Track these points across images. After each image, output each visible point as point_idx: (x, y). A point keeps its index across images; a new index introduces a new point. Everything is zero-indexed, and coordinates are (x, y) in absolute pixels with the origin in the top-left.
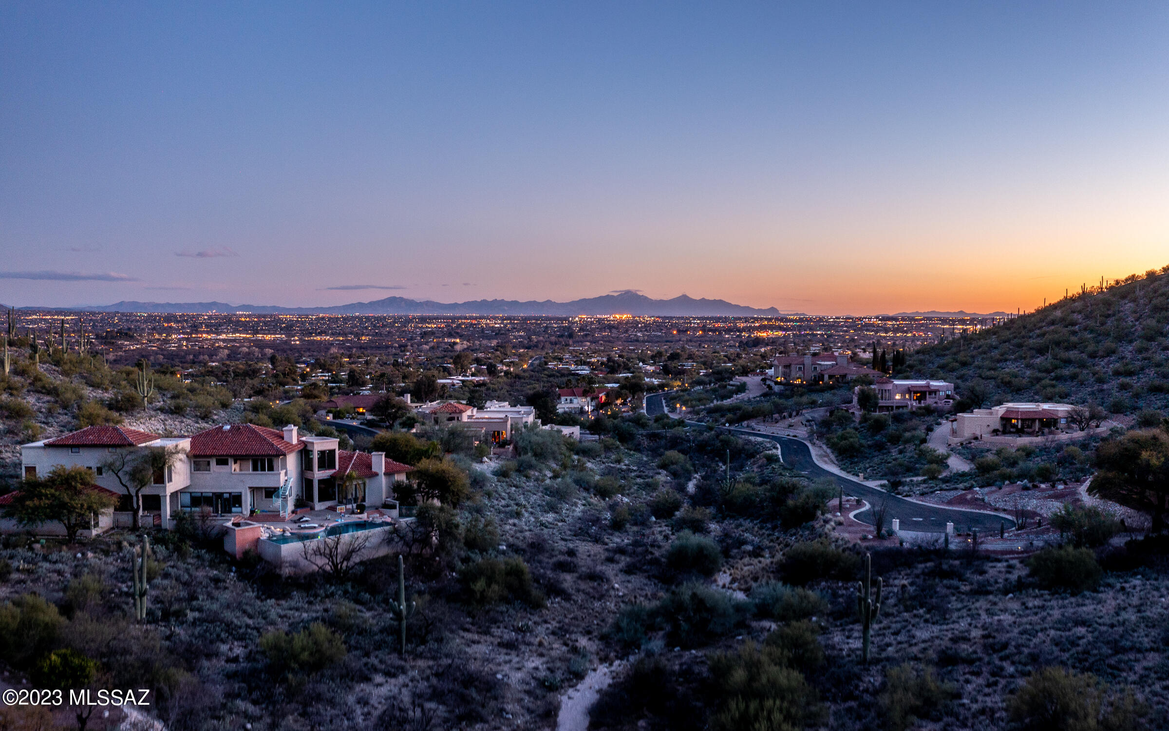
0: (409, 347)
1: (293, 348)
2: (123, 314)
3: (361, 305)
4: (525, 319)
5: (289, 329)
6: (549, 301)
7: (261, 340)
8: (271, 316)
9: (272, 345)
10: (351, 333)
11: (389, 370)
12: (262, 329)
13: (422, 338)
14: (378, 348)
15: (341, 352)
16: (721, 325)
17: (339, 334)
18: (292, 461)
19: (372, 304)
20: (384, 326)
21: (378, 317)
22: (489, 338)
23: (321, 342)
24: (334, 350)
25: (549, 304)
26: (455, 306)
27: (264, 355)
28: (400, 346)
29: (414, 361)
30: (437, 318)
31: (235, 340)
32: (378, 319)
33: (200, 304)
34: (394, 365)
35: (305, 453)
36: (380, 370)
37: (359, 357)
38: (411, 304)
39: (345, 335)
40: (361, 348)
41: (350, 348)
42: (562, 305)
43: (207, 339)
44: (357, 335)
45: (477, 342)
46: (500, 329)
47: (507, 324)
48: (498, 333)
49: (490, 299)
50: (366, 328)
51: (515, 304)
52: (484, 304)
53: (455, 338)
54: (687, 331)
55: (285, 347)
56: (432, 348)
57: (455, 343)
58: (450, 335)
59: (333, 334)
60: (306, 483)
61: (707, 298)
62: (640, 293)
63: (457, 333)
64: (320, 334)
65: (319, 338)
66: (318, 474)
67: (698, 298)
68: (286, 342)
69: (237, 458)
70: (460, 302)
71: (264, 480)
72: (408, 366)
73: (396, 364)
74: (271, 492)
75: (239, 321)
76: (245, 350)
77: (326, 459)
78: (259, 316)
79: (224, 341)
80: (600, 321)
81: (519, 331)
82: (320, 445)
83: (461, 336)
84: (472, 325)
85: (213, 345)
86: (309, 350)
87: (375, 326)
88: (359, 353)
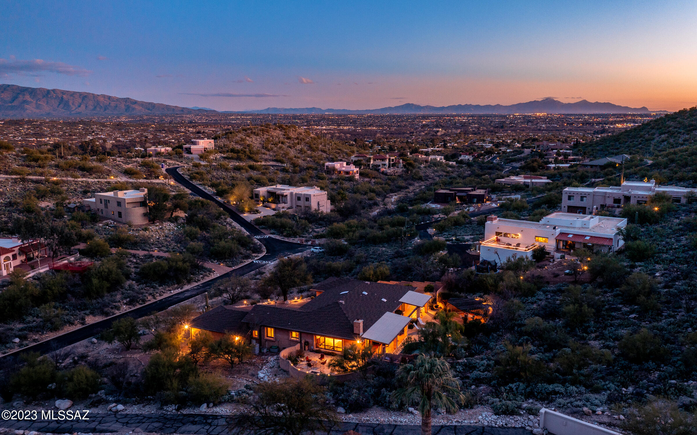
0: (415, 134)
1: (359, 134)
2: (272, 115)
3: (390, 108)
4: (480, 116)
5: (354, 122)
6: (498, 105)
7: (342, 130)
8: (344, 115)
9: (348, 132)
10: (386, 125)
11: (404, 145)
12: (341, 123)
13: (422, 128)
14: (399, 134)
15: (382, 136)
16: (599, 119)
17: (380, 126)
18: (388, 160)
19: (397, 108)
20: (402, 121)
21: (400, 116)
22: (457, 128)
23: (371, 130)
24: (378, 135)
25: (498, 106)
26: (443, 108)
27: (346, 137)
28: (411, 133)
29: (416, 141)
30: (431, 116)
31: (330, 130)
32: (400, 117)
33: (307, 108)
34: (406, 143)
35: (389, 159)
36: (400, 145)
37: (391, 139)
38: (418, 107)
39: (382, 126)
40: (391, 134)
41: (386, 134)
42: (506, 107)
43: (317, 129)
44: (389, 126)
45: (450, 131)
46: (465, 123)
47: (470, 119)
48: (463, 125)
49: (463, 104)
50: (393, 122)
51: (478, 107)
52: (460, 107)
53: (439, 128)
54: (573, 123)
55: (354, 133)
56: (426, 134)
57: (438, 131)
58: (437, 126)
59: (376, 126)
60: (389, 164)
61: (599, 102)
62: (555, 99)
63: (441, 125)
64: (370, 126)
65: (370, 128)
66: (391, 163)
67: (593, 102)
68: (354, 131)
69: (380, 159)
70: (446, 106)
71: (383, 163)
72: (412, 143)
73: (407, 142)
74: (384, 165)
75: (329, 119)
76: (338, 135)
77: (393, 160)
78: (338, 116)
79: (325, 130)
80: (525, 117)
81: (475, 124)
82: (392, 158)
83: (442, 127)
84: (450, 120)
85: (321, 132)
86: (366, 135)
87: (398, 121)
88: (390, 137)
